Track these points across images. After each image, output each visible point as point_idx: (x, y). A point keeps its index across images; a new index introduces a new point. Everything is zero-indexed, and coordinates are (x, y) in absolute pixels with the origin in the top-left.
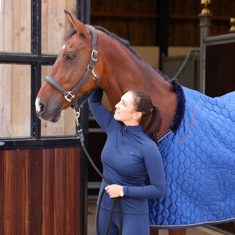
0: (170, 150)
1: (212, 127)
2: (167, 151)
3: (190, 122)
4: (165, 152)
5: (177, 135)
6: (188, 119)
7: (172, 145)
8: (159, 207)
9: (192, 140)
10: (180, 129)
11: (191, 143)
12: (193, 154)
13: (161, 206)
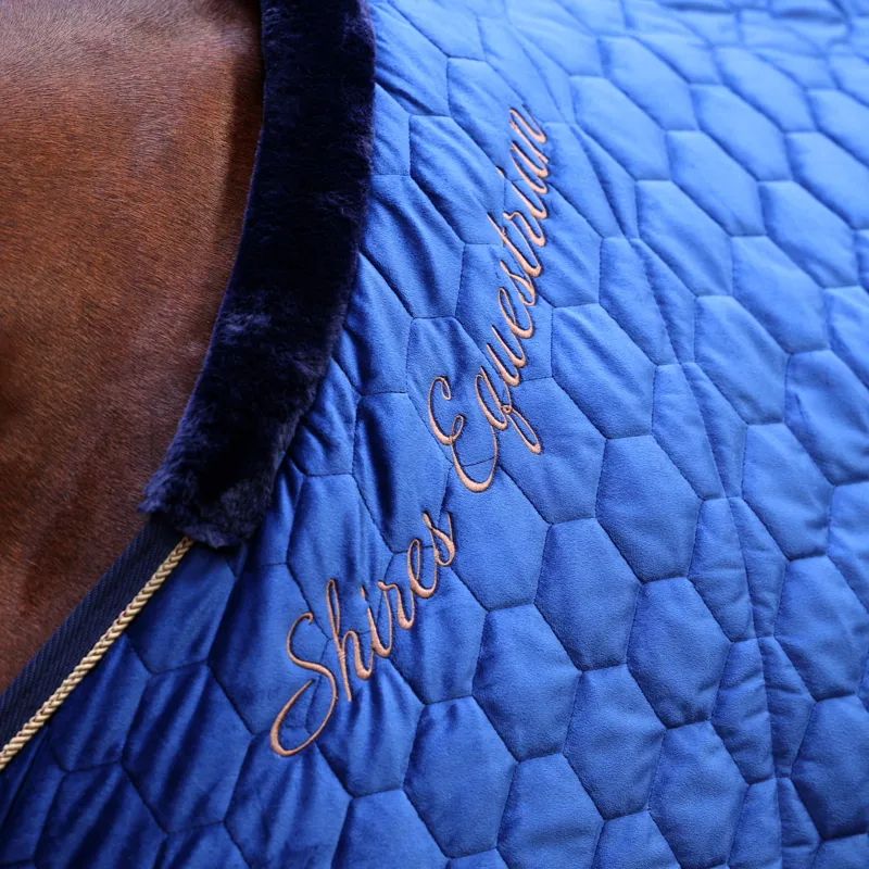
0: (202, 803)
1: (791, 364)
3: (463, 363)
5: (279, 578)
6: (425, 325)
7: (211, 743)
9: (514, 589)
10: (319, 486)
11: (505, 642)
12: (555, 769)
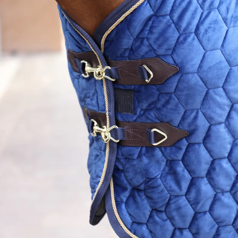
2: (200, 10)
4: (195, 11)
8: (199, 191)
13: (205, 187)
